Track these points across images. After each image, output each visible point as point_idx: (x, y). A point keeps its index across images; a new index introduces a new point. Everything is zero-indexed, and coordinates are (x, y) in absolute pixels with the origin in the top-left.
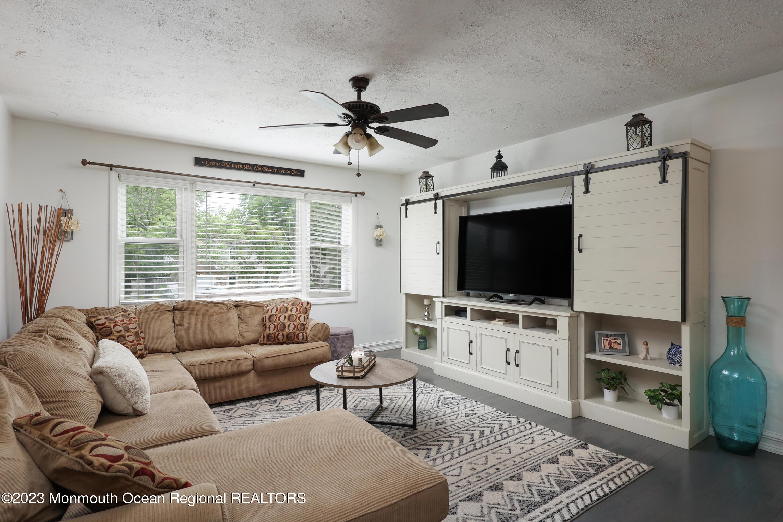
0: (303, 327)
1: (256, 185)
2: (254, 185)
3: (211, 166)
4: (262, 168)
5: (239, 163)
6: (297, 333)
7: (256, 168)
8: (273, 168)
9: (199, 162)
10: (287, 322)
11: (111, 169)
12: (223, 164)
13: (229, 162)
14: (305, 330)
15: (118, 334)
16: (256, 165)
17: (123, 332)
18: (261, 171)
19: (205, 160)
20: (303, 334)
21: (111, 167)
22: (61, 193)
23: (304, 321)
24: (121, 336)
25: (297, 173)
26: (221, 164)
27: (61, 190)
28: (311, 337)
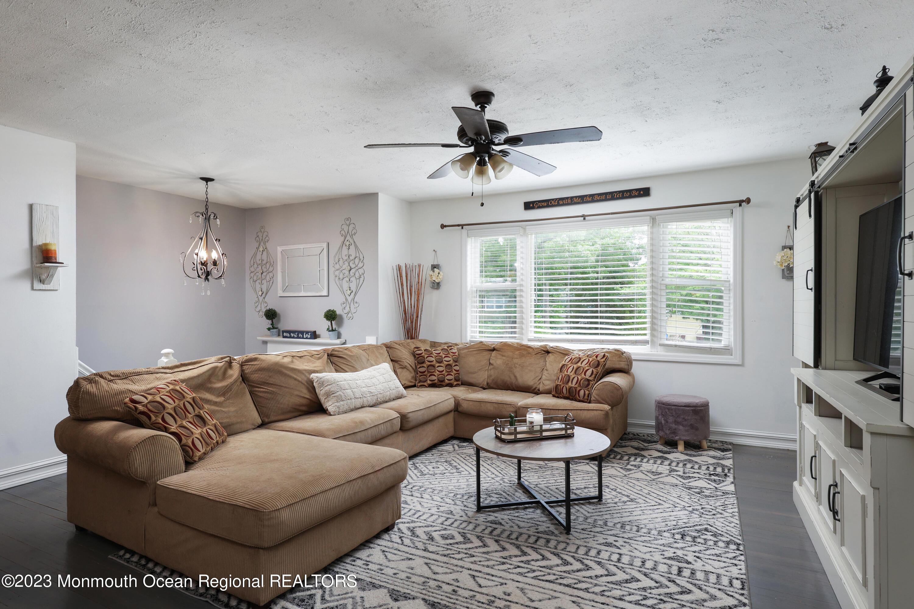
0: (587, 383)
1: (587, 218)
2: (584, 219)
3: (539, 207)
4: (593, 198)
5: (567, 198)
6: (578, 389)
7: (586, 199)
8: (606, 194)
9: (528, 206)
10: (572, 375)
11: (462, 228)
12: (551, 203)
13: (556, 199)
14: (590, 387)
15: (429, 363)
16: (586, 196)
17: (434, 363)
18: (593, 201)
19: (533, 202)
20: (584, 391)
21: (462, 226)
22: (434, 252)
23: (590, 376)
24: (431, 365)
25: (639, 193)
26: (548, 203)
27: (434, 250)
28: (595, 397)
